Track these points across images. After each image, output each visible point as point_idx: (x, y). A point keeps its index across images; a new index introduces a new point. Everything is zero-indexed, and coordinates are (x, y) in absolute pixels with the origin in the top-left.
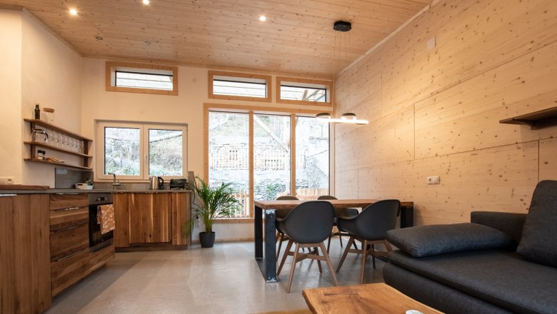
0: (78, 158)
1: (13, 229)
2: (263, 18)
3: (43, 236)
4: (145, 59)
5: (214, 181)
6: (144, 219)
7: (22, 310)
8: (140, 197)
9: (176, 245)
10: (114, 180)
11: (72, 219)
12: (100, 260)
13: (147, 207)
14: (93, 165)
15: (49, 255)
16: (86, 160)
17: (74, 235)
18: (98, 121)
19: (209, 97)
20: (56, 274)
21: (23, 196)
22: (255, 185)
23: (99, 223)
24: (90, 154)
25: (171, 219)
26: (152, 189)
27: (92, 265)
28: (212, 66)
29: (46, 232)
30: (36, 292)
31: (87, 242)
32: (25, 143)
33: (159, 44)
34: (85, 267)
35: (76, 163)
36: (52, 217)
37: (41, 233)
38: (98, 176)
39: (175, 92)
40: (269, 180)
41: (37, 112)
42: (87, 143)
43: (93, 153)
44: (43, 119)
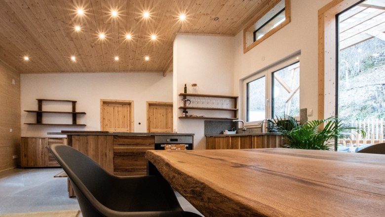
0: (229, 112)
3: (108, 157)
14: (239, 116)
16: (235, 112)
18: (243, 80)
24: (237, 108)
29: (111, 155)
32: (180, 108)
35: (228, 116)
36: (115, 148)
37: (106, 155)
38: (240, 126)
39: (288, 18)
41: (185, 88)
42: (235, 99)
43: (239, 107)
44: (188, 92)
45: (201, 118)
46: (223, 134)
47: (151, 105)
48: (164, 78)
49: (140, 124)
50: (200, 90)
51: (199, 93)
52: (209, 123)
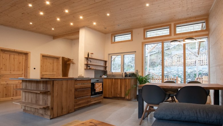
0: (103, 67)
1: (62, 89)
2: (147, 5)
3: (72, 91)
4: (122, 30)
5: (167, 72)
6: (117, 88)
7: (64, 110)
8: (116, 80)
9: (127, 99)
10: (112, 74)
11: (84, 87)
12: (96, 101)
13: (118, 84)
14: (108, 69)
15: (74, 96)
16: (106, 67)
17: (84, 92)
18: (109, 54)
19: (144, 39)
20: (76, 102)
21: (66, 80)
22: (187, 74)
23: (95, 88)
24: (107, 66)
25: (125, 89)
26: (123, 77)
27: (92, 102)
28: (145, 26)
29: (73, 90)
30: (69, 107)
31: (90, 94)
32: (85, 64)
33: (122, 25)
34: (88, 102)
35: (102, 69)
36: (75, 86)
37: (71, 91)
38: (108, 73)
39: (132, 40)
40: (195, 71)
41: (88, 55)
42: (106, 62)
43: (107, 65)
44: (90, 57)
45: (93, 69)
46: (101, 77)
47: (44, 56)
48: (54, 40)
49: (35, 69)
50: (94, 56)
51: (93, 58)
52: (96, 71)
